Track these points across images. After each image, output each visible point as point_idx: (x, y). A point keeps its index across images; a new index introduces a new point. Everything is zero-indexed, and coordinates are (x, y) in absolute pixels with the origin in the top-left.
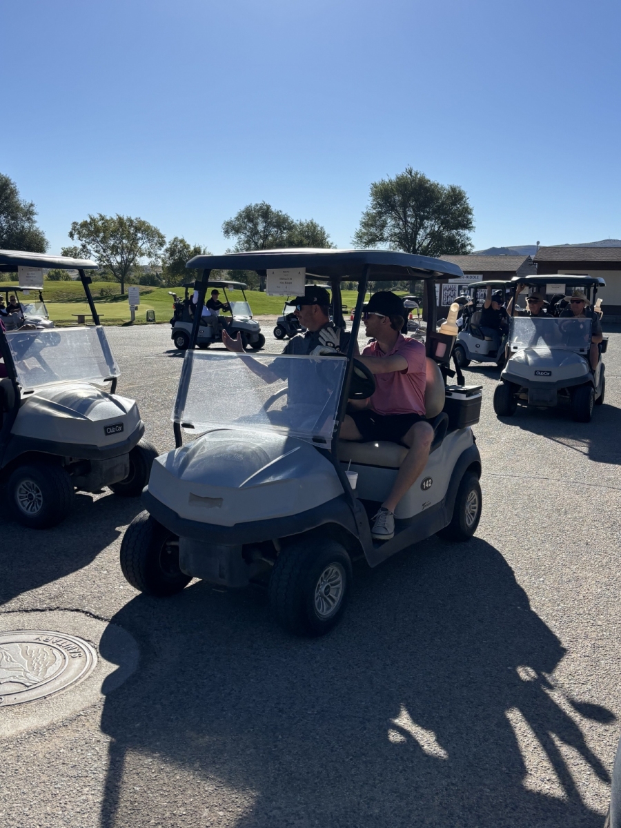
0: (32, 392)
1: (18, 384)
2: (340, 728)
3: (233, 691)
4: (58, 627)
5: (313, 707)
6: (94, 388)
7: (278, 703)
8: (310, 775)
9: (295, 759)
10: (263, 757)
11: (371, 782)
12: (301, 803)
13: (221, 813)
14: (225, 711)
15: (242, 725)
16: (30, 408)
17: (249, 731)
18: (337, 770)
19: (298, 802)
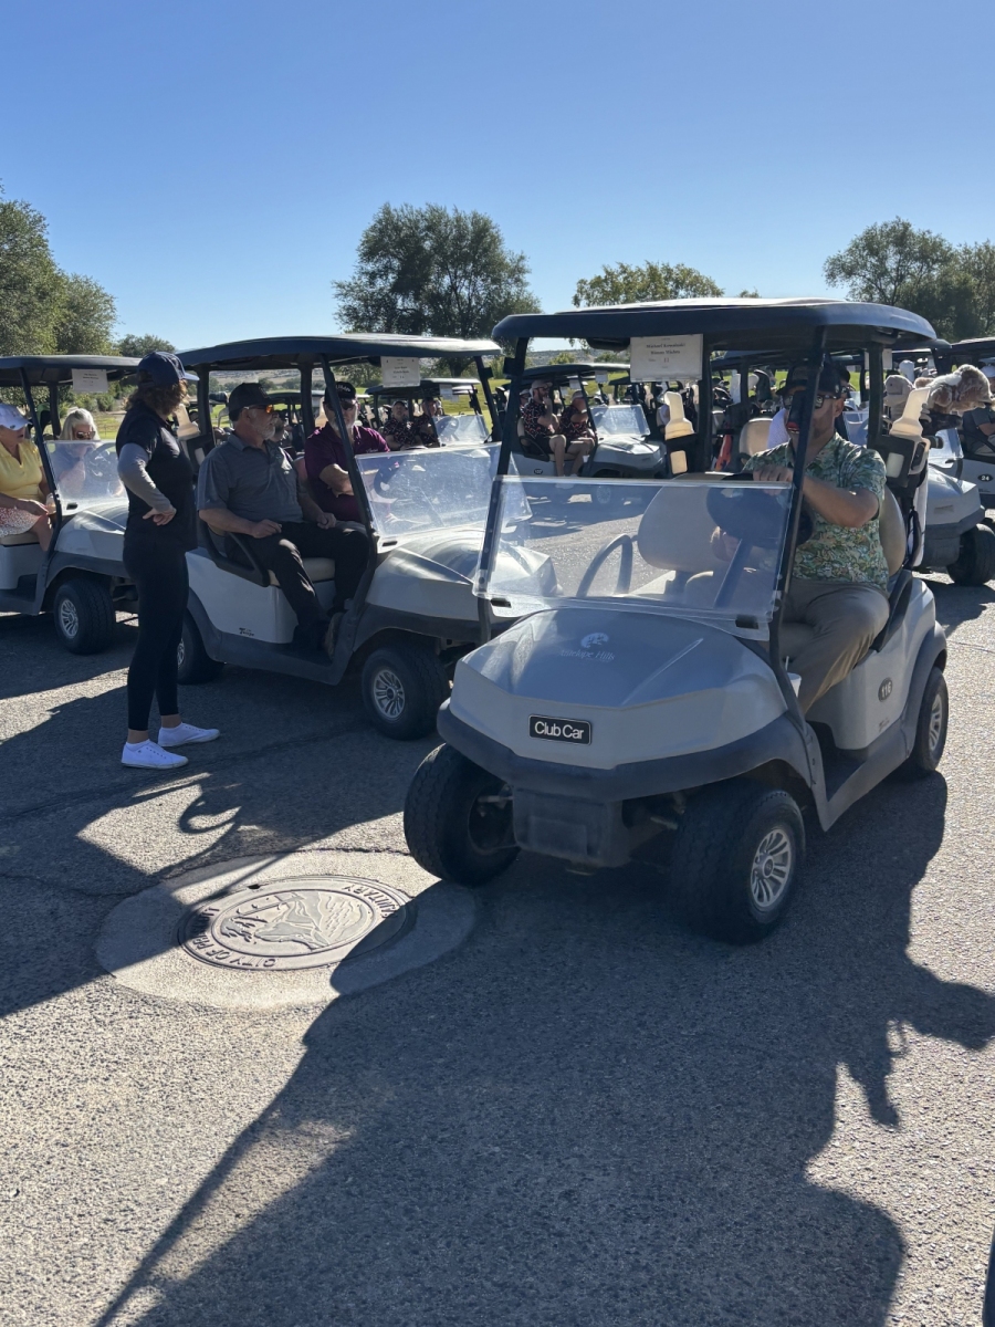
2: (721, 1061)
3: (583, 988)
4: (379, 874)
5: (694, 1025)
7: (642, 1014)
8: (645, 1120)
9: (633, 1095)
10: (587, 1084)
11: (735, 1144)
12: (615, 1155)
13: (497, 1149)
14: (560, 1014)
15: (576, 1037)
16: (391, 565)
17: (581, 1046)
18: (689, 1119)
19: (612, 1153)
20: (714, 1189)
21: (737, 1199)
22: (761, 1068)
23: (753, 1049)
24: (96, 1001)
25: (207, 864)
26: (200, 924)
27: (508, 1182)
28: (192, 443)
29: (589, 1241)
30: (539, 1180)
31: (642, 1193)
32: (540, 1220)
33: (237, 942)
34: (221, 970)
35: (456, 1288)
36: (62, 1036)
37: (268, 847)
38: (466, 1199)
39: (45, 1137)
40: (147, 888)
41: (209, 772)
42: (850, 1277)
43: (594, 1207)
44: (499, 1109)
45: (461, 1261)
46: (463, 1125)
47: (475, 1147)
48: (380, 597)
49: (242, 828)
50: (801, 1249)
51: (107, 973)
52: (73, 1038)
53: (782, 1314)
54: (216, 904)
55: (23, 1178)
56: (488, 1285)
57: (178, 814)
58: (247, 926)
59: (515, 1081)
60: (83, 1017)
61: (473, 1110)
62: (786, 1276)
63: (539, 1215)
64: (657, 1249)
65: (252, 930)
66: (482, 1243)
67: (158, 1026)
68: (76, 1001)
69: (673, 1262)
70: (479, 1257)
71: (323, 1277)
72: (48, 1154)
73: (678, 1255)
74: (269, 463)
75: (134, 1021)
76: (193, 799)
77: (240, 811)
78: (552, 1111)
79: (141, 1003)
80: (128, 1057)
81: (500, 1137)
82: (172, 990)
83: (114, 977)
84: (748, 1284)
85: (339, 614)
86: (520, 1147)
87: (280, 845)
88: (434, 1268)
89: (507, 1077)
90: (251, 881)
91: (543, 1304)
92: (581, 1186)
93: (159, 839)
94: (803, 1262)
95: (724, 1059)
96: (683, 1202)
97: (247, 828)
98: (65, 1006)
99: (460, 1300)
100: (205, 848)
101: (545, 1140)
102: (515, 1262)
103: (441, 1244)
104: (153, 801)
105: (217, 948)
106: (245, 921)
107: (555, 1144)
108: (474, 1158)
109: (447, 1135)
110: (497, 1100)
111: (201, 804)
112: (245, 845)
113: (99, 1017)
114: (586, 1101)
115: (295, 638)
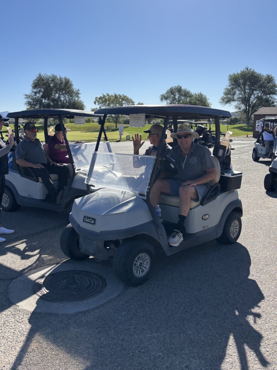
0: (80, 170)
1: (74, 166)
2: (213, 321)
3: (165, 302)
5: (201, 311)
6: (105, 168)
7: (185, 308)
8: (200, 341)
9: (193, 333)
10: (178, 331)
12: (196, 353)
13: (160, 354)
14: (161, 310)
15: (169, 316)
16: (79, 176)
17: (172, 319)
18: (212, 340)
19: (194, 352)
22: (225, 323)
23: (220, 317)
24: (15, 314)
25: (35, 268)
26: (40, 287)
27: (168, 364)
30: (177, 363)
31: (208, 364)
36: (7, 327)
40: (19, 276)
41: (26, 239)
44: (156, 341)
46: (147, 347)
47: (154, 354)
48: (76, 185)
49: (42, 256)
52: (11, 328)
59: (157, 331)
60: (12, 320)
61: (148, 342)
68: (8, 315)
76: (24, 248)
77: (40, 251)
78: (172, 340)
81: (160, 350)
83: (18, 306)
85: (63, 190)
86: (167, 352)
89: (154, 330)
92: (190, 364)
95: (214, 320)
97: (44, 256)
98: (5, 317)
100: (33, 263)
101: (173, 350)
107: (177, 351)
108: (155, 357)
109: (144, 351)
110: (154, 338)
111: (27, 248)
112: (46, 262)
113: (17, 320)
114: (180, 336)
115: (46, 197)
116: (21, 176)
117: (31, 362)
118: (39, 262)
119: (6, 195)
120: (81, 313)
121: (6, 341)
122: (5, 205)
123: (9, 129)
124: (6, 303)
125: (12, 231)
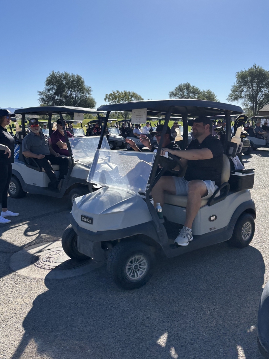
0: (78, 161)
1: (73, 157)
2: (178, 286)
5: (169, 279)
8: (163, 300)
9: (158, 295)
10: (147, 293)
11: (185, 305)
13: (128, 308)
16: (77, 167)
18: (173, 300)
19: (156, 308)
20: (182, 315)
21: (188, 317)
22: (187, 287)
23: (185, 283)
24: (14, 278)
25: (34, 244)
26: (37, 259)
27: (133, 316)
28: (20, 133)
29: (155, 327)
30: (140, 315)
31: (166, 317)
32: (142, 324)
33: (48, 263)
34: (45, 270)
35: (126, 339)
36: (7, 287)
37: (50, 240)
38: (124, 320)
39: (9, 312)
40: (20, 250)
41: (29, 221)
42: (217, 331)
43: (155, 320)
44: (127, 299)
45: (126, 334)
46: (118, 304)
47: (123, 308)
48: (74, 175)
49: (42, 235)
50: (205, 326)
51: (15, 271)
52: (10, 288)
53: (204, 340)
54: (40, 254)
55: (6, 322)
56: (133, 338)
57: (23, 232)
58: (50, 259)
60: (11, 282)
61: (120, 300)
62: (203, 332)
63: (142, 322)
64: (172, 328)
65: (51, 260)
66: (130, 329)
67: (32, 284)
68: (8, 279)
69: (176, 331)
70: (130, 332)
71: (92, 339)
72: (11, 316)
73: (177, 329)
74: (41, 139)
75: (25, 283)
76: (26, 228)
77: (40, 231)
78: (140, 299)
79: (26, 279)
80: (26, 292)
81: (128, 306)
82: (34, 275)
83: (17, 272)
84: (194, 334)
85: (63, 179)
86: (134, 308)
87: (53, 239)
88: (119, 336)
90: (48, 248)
91: (148, 342)
92: (151, 316)
93: (20, 238)
94: (206, 329)
96: (176, 318)
97: (43, 235)
98: (5, 280)
99: (127, 342)
100: (33, 240)
101: (140, 306)
102: (139, 333)
103: (120, 330)
104: (15, 228)
105: (43, 265)
106: (49, 258)
107: (142, 307)
108: (123, 311)
109: (115, 306)
110: (125, 297)
111: (29, 229)
112: (44, 239)
113: (16, 282)
114: (147, 297)
115: (49, 186)
116: (27, 166)
117: (24, 312)
118: (38, 240)
119: (14, 184)
120: (69, 278)
121: (5, 297)
122: (13, 192)
123: (16, 124)
124: (7, 270)
125: (17, 214)
